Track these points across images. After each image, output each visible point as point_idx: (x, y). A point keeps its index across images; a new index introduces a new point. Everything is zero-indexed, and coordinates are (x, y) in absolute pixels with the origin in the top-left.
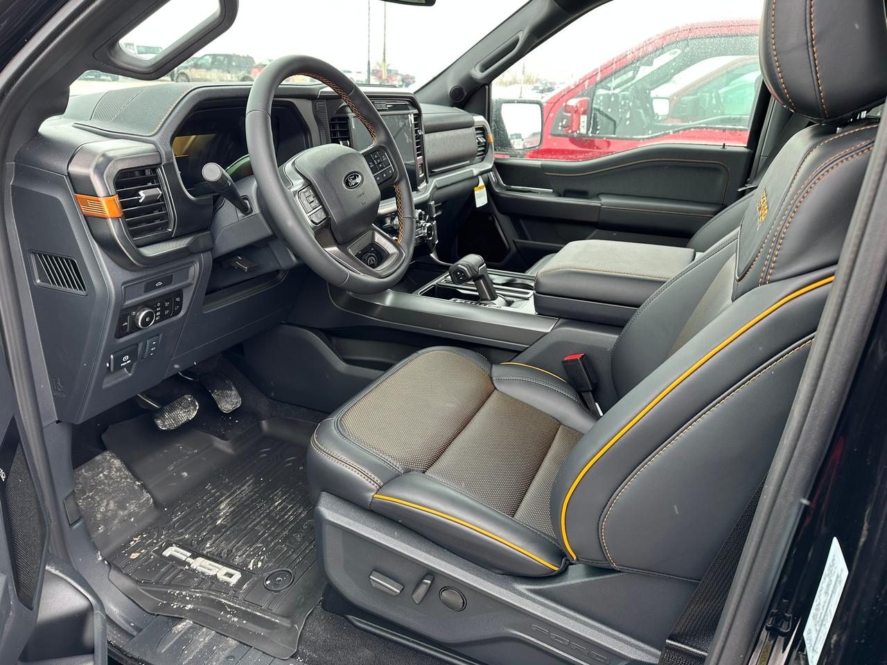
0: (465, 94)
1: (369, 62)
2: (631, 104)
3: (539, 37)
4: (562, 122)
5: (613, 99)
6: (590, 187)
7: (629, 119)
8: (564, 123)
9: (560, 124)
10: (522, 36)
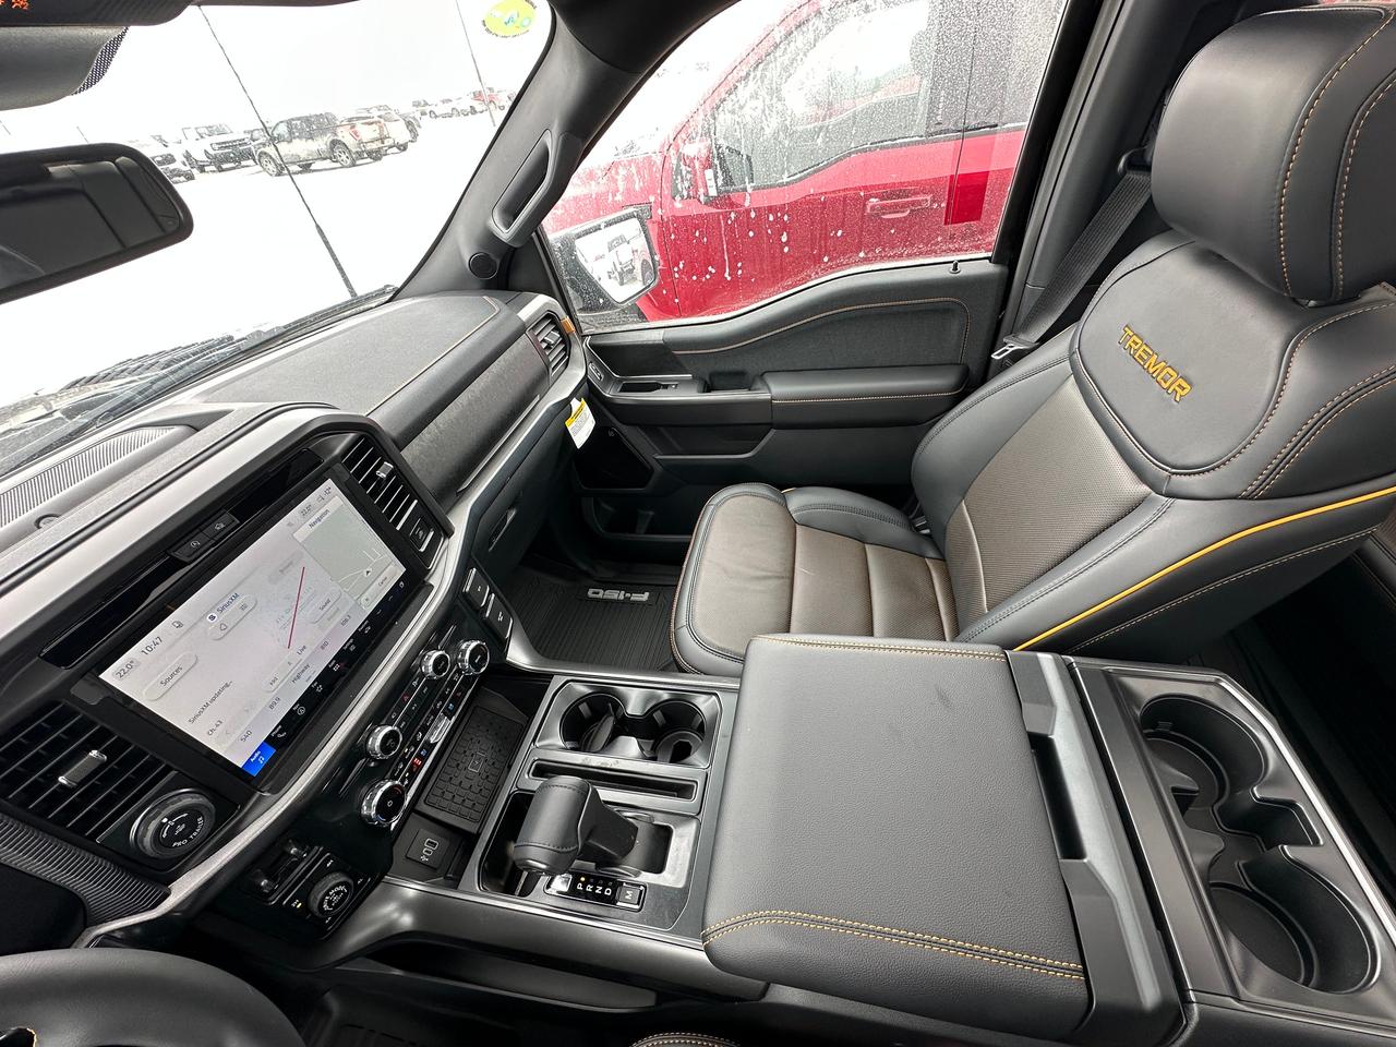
0: (498, 262)
1: (318, 226)
2: (786, 218)
3: (585, 138)
4: (678, 265)
5: (753, 215)
6: (749, 365)
7: (787, 244)
8: (681, 266)
9: (676, 269)
10: (552, 141)
